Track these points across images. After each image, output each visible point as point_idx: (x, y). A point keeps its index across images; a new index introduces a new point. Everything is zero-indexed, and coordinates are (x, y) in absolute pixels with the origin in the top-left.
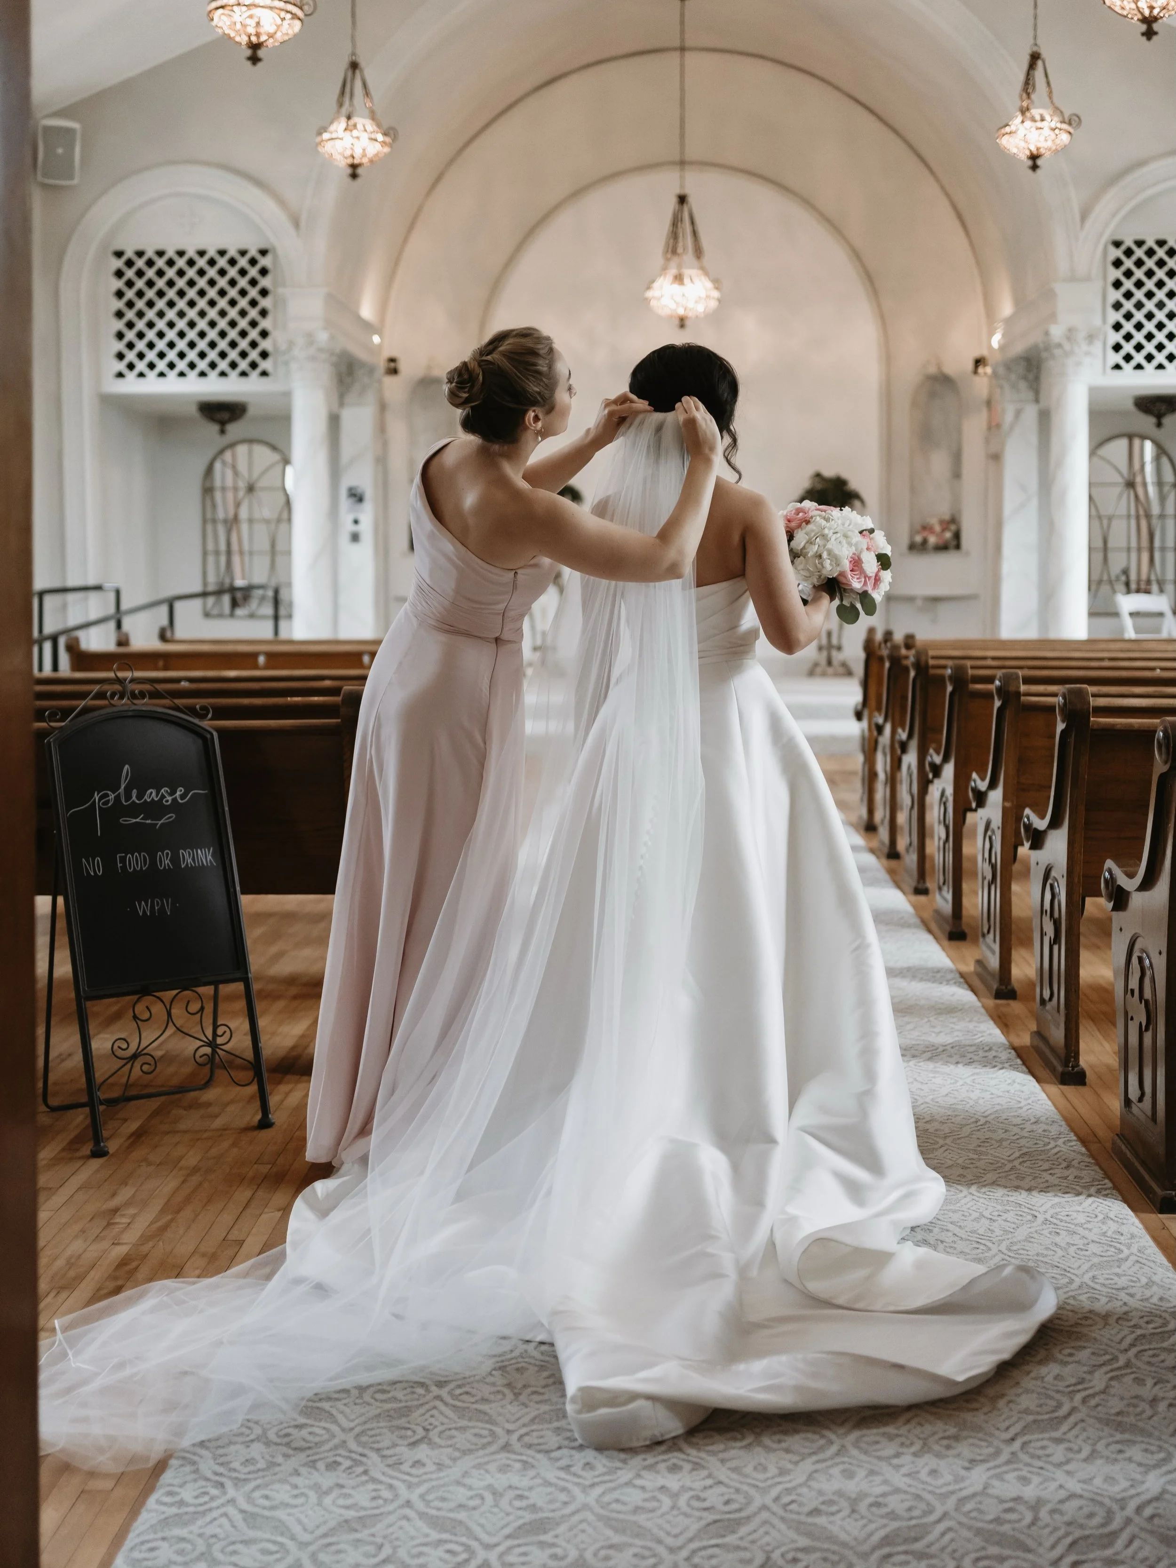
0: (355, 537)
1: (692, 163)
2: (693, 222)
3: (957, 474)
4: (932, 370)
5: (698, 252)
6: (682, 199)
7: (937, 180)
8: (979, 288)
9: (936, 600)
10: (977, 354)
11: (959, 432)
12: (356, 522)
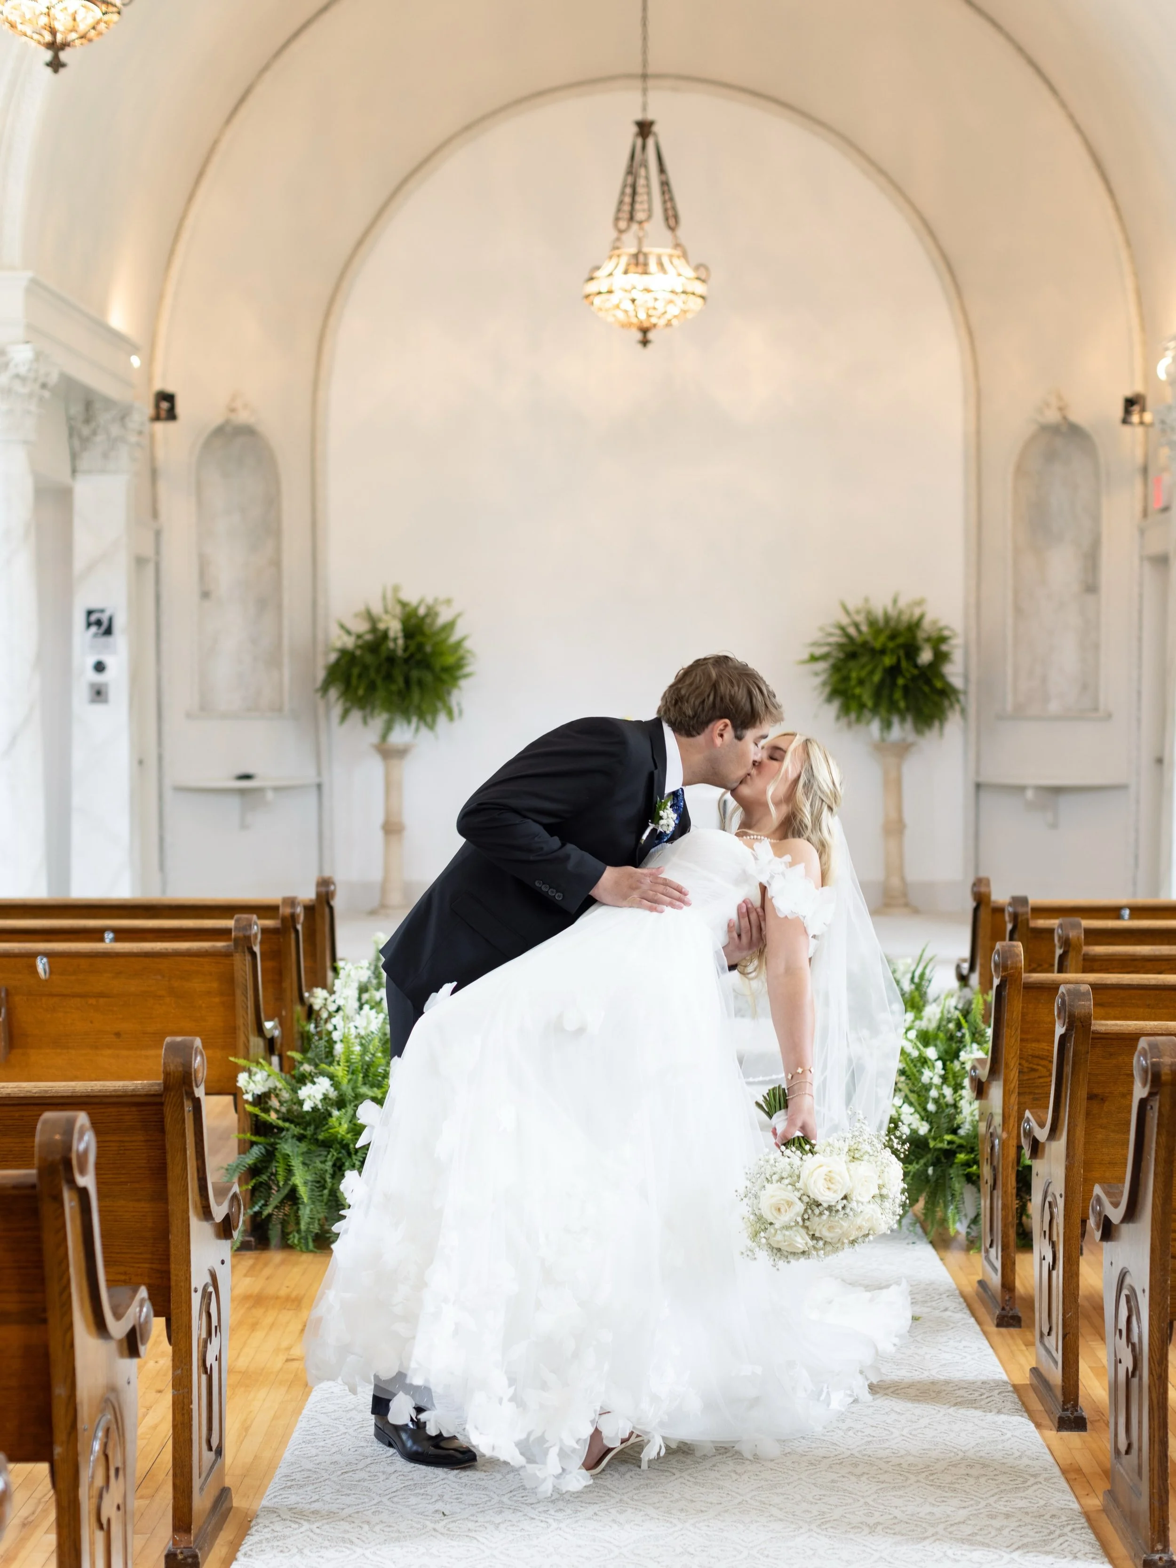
0: (99, 694)
1: (659, 76)
2: (662, 170)
3: (1091, 588)
4: (1052, 416)
5: (672, 219)
6: (644, 128)
7: (1063, 105)
8: (1129, 283)
9: (1057, 791)
10: (1129, 393)
11: (1096, 519)
12: (100, 667)
